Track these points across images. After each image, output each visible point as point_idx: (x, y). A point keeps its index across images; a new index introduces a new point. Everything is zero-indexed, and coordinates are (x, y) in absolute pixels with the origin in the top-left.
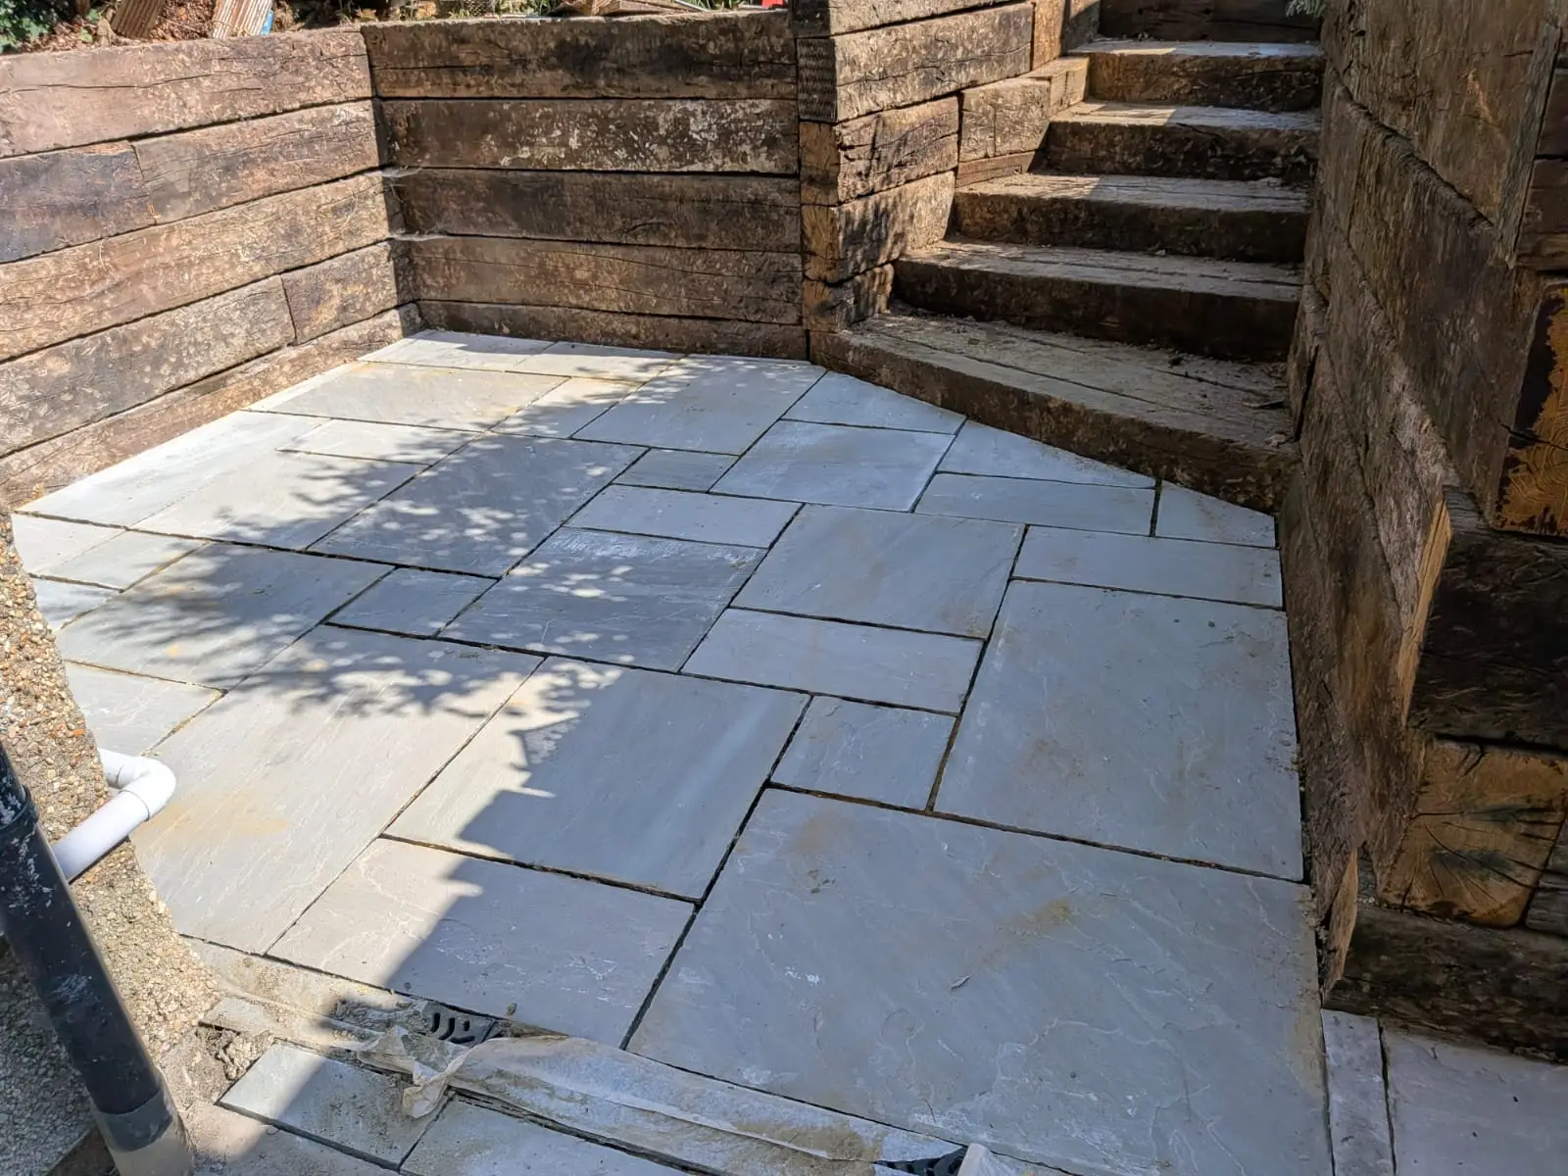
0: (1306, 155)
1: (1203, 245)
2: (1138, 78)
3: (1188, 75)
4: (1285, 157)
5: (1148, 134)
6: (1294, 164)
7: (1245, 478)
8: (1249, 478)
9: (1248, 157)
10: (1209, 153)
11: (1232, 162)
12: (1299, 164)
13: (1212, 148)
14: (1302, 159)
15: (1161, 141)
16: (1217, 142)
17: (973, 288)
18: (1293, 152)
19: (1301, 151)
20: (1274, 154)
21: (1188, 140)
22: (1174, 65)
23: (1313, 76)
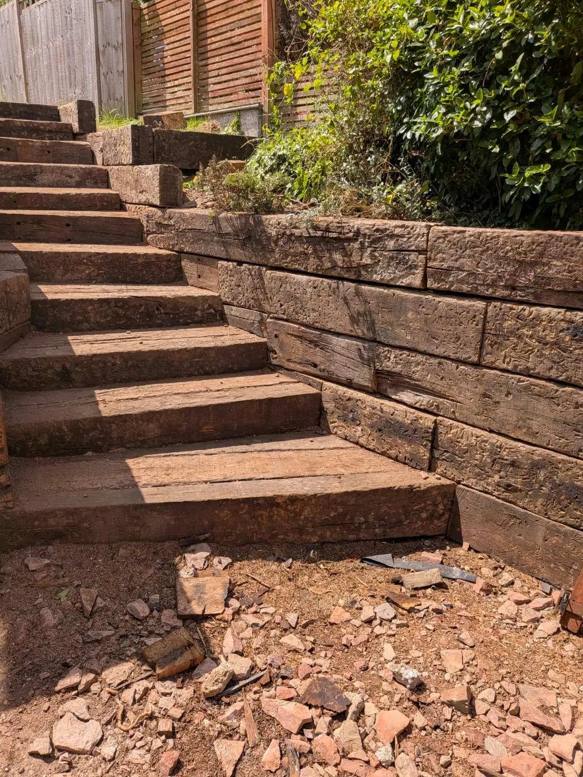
0: (214, 309)
1: (207, 368)
2: (59, 267)
3: (94, 265)
4: (203, 310)
5: (112, 304)
6: (208, 314)
7: (425, 503)
8: (428, 502)
9: (181, 313)
10: (156, 312)
11: (171, 316)
12: (211, 313)
13: (158, 309)
14: (212, 310)
15: (122, 307)
16: (160, 306)
17: (87, 431)
18: (206, 307)
19: (210, 307)
20: (197, 310)
21: (141, 305)
22: (84, 259)
23: (173, 264)
